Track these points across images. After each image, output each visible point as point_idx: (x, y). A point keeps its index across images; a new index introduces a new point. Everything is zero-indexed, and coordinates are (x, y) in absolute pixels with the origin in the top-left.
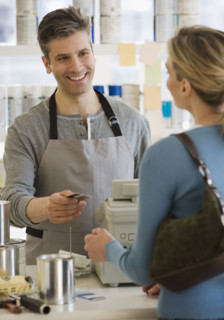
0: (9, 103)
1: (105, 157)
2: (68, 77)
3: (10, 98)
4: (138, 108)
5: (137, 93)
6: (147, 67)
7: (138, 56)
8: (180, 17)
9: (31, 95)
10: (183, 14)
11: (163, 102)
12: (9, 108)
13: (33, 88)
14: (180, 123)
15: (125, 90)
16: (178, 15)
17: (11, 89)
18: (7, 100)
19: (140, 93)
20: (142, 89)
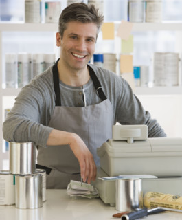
0: (18, 66)
1: (98, 118)
2: (72, 53)
3: (19, 63)
4: (115, 71)
5: (114, 59)
6: (123, 41)
7: (116, 33)
8: (148, 4)
9: (34, 61)
10: (149, 2)
11: (135, 67)
12: (19, 70)
13: (37, 55)
14: (147, 83)
15: (106, 58)
16: (146, 2)
17: (20, 56)
18: (17, 65)
19: (117, 60)
20: (118, 57)
